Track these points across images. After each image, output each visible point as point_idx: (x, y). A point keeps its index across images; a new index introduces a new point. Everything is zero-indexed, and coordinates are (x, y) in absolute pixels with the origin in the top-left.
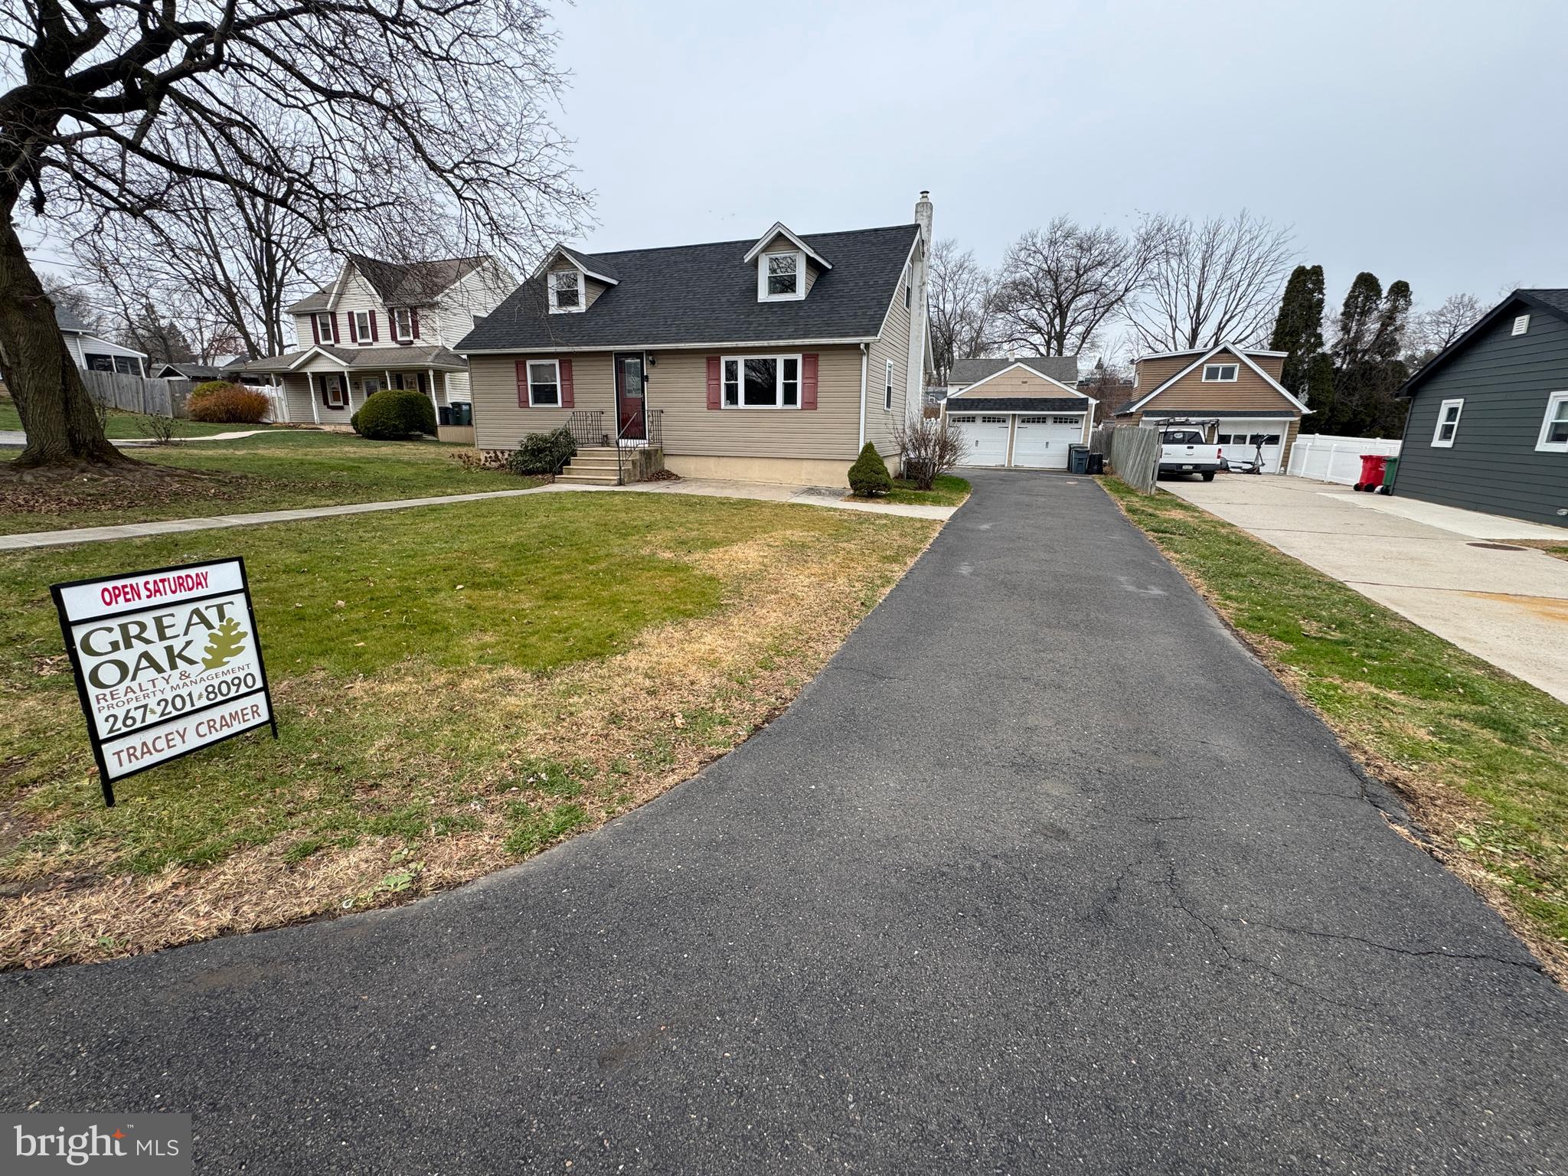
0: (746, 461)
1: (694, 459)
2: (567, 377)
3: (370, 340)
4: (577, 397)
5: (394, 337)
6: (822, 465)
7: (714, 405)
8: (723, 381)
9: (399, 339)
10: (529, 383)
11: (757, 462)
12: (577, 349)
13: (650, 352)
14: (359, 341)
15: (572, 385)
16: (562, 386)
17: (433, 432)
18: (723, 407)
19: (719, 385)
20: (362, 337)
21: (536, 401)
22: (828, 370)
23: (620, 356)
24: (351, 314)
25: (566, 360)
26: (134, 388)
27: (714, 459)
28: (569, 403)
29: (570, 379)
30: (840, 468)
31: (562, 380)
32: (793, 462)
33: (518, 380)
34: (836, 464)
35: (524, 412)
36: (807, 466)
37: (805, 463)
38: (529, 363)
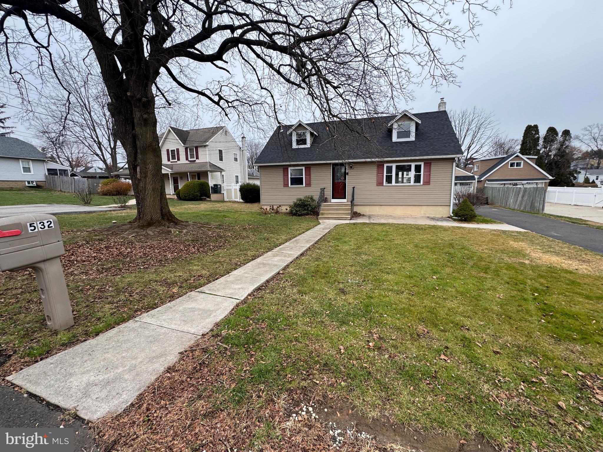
0: (394, 207)
1: (369, 207)
2: (308, 174)
3: (176, 160)
4: (312, 182)
5: (187, 159)
7: (380, 184)
8: (385, 174)
9: (189, 159)
10: (289, 176)
11: (400, 207)
12: (314, 162)
13: (350, 163)
14: (171, 161)
15: (310, 177)
16: (305, 178)
17: (209, 197)
18: (384, 184)
19: (383, 176)
20: (172, 159)
21: (291, 184)
22: (435, 169)
23: (334, 165)
24: (168, 151)
25: (308, 168)
26: (70, 182)
28: (308, 184)
29: (310, 175)
30: (440, 209)
31: (305, 175)
32: (417, 207)
33: (284, 176)
34: (438, 207)
35: (286, 189)
36: (424, 208)
37: (423, 207)
38: (290, 169)
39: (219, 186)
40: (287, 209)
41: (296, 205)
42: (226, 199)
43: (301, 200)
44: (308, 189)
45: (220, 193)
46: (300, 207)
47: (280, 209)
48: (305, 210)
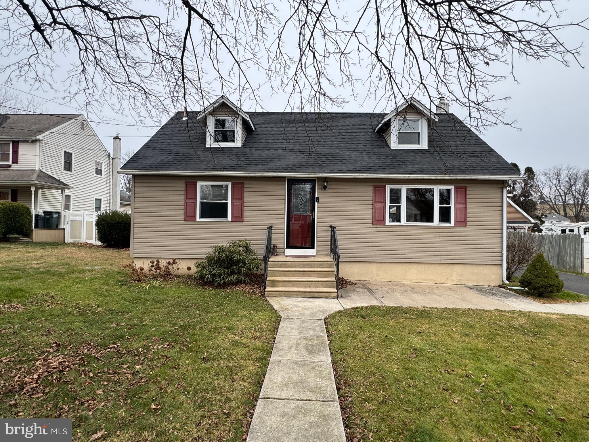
0: (404, 266)
1: (358, 265)
2: (238, 197)
4: (247, 214)
6: (470, 268)
7: (379, 221)
8: (388, 203)
10: (199, 200)
11: (413, 266)
12: (252, 174)
13: (321, 180)
15: (242, 204)
16: (233, 204)
17: (28, 235)
18: (387, 223)
21: (202, 216)
22: (475, 198)
23: (292, 181)
25: (239, 184)
27: (375, 264)
28: (238, 218)
29: (242, 199)
30: (485, 270)
31: (233, 198)
32: (445, 267)
33: (186, 198)
34: (482, 267)
35: (190, 225)
36: (458, 269)
37: (456, 266)
38: (199, 184)
39: (55, 215)
40: (189, 269)
41: (211, 261)
42: (68, 239)
43: (222, 250)
44: (238, 226)
45: (57, 227)
46: (221, 266)
47: (173, 269)
48: (233, 273)
